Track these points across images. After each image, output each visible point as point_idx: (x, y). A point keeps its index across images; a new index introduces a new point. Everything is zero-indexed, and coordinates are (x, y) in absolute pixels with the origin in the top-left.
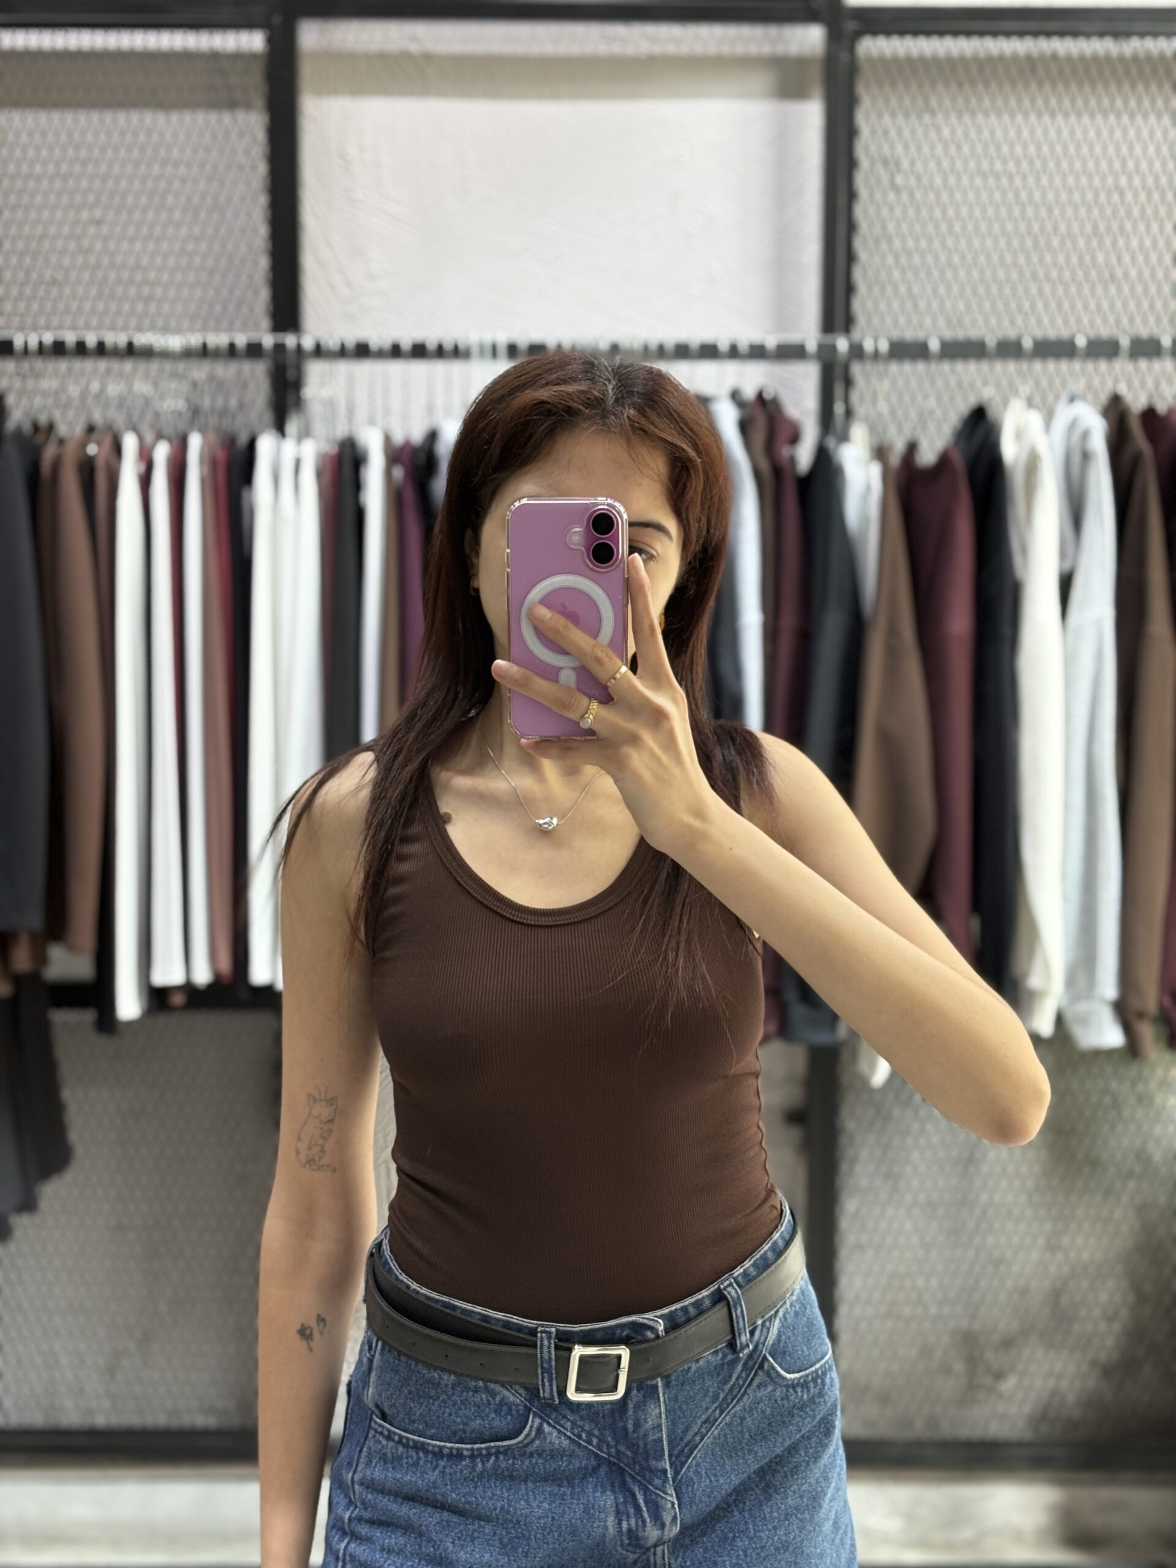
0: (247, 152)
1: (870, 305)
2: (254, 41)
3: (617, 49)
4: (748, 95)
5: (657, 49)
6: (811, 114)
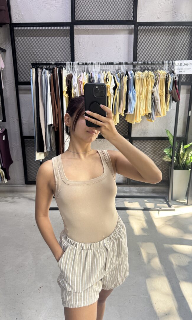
0: (68, 42)
1: (139, 59)
2: (69, 28)
3: (110, 28)
4: (125, 34)
5: (115, 28)
6: (132, 36)
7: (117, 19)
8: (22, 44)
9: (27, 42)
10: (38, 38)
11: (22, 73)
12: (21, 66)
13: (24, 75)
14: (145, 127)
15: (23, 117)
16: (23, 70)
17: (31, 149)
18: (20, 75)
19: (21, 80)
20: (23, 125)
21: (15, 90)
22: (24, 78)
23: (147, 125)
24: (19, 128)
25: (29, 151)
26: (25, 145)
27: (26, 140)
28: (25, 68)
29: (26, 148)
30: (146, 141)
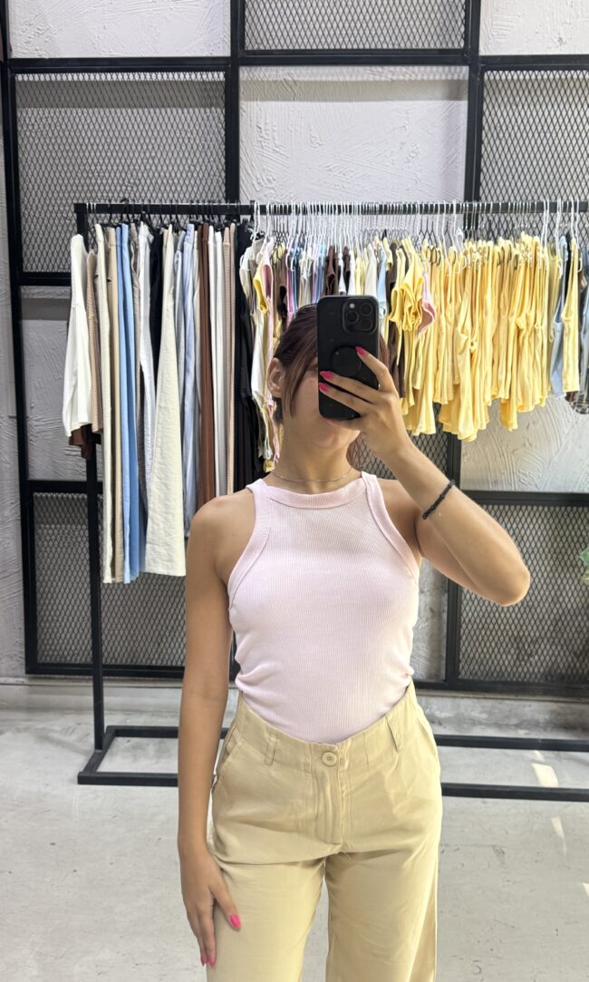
0: (217, 126)
2: (220, 76)
4: (436, 99)
6: (463, 106)
7: (403, 46)
8: (45, 133)
9: (64, 127)
10: (102, 114)
11: (38, 240)
12: (34, 213)
13: (47, 248)
14: (513, 451)
15: (32, 408)
16: (43, 228)
17: (56, 532)
18: (31, 247)
19: (32, 265)
20: (32, 435)
21: (9, 302)
22: (45, 259)
23: (525, 445)
24: (17, 451)
25: (51, 540)
26: (36, 514)
27: (41, 497)
28: (51, 222)
29: (40, 528)
30: (521, 509)
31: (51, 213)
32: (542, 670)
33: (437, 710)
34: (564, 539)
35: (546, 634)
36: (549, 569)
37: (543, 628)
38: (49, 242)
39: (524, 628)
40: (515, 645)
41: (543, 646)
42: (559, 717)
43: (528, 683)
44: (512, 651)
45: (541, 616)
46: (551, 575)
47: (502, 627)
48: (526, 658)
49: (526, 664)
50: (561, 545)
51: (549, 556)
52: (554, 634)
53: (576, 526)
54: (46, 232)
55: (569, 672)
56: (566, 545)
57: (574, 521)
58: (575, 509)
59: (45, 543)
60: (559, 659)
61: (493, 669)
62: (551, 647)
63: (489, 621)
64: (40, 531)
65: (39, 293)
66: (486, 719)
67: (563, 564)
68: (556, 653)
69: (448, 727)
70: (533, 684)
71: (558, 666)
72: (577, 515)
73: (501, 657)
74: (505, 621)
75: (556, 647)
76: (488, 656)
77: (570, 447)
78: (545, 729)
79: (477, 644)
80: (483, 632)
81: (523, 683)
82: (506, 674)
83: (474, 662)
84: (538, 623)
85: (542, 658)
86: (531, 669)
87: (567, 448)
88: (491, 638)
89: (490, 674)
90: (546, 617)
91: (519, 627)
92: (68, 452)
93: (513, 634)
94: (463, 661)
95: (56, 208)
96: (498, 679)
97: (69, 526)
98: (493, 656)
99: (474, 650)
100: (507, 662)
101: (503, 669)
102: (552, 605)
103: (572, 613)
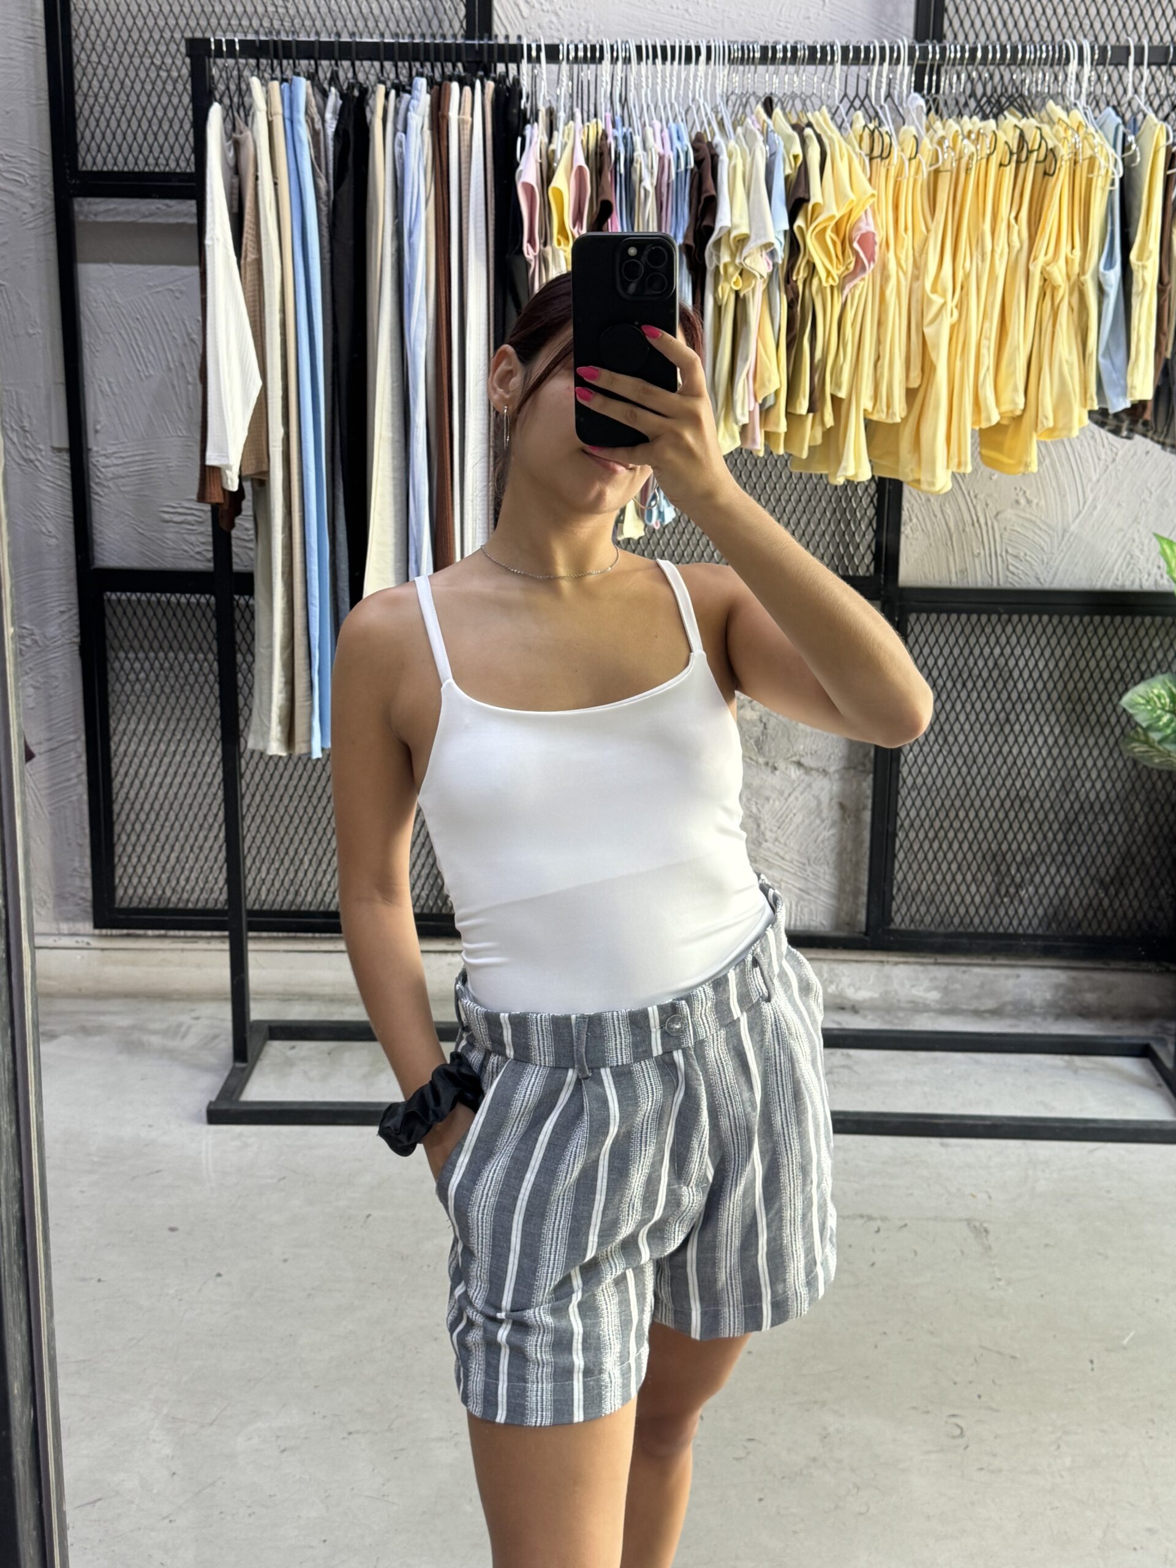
1: (956, 22)
11: (107, 110)
12: (99, 57)
13: (124, 125)
14: (997, 514)
15: (96, 431)
16: (117, 86)
17: (147, 665)
18: (92, 123)
19: (94, 159)
20: (97, 484)
21: (51, 228)
22: (120, 147)
23: (1017, 502)
24: (71, 514)
25: (138, 679)
26: (109, 632)
27: (119, 601)
28: (132, 73)
29: (117, 657)
30: (1009, 620)
31: (131, 57)
32: (1040, 912)
33: (849, 986)
34: (1087, 675)
35: (1049, 847)
36: (1057, 731)
37: (1045, 837)
38: (128, 112)
39: (1010, 836)
40: (993, 867)
41: (1043, 870)
42: (1071, 996)
43: (1015, 936)
44: (989, 878)
45: (1041, 816)
46: (1061, 741)
47: (971, 835)
48: (1012, 890)
49: (1012, 902)
50: (1081, 685)
51: (1059, 706)
52: (1064, 848)
53: (1109, 652)
54: (123, 96)
55: (1090, 914)
56: (1090, 686)
57: (1105, 642)
58: (1107, 619)
59: (128, 687)
60: (1072, 891)
61: (952, 910)
62: (1058, 871)
63: (946, 824)
64: (117, 665)
65: (106, 211)
66: (937, 1002)
67: (1083, 720)
68: (1068, 881)
69: (870, 1017)
70: (1025, 936)
71: (1071, 903)
72: (1111, 632)
73: (968, 890)
74: (976, 824)
75: (1068, 871)
76: (943, 889)
77: (1099, 507)
78: (1044, 1016)
79: (925, 867)
80: (936, 845)
81: (1006, 936)
82: (977, 921)
83: (918, 899)
84: (1035, 828)
85: (1042, 891)
86: (1021, 910)
87: (1095, 508)
88: (950, 856)
89: (947, 920)
90: (1051, 816)
91: (1000, 836)
92: (167, 517)
93: (990, 848)
94: (899, 899)
95: (141, 49)
96: (961, 929)
97: (171, 655)
98: (953, 888)
99: (919, 877)
100: (977, 899)
101: (972, 910)
102: (1062, 797)
103: (1097, 808)
